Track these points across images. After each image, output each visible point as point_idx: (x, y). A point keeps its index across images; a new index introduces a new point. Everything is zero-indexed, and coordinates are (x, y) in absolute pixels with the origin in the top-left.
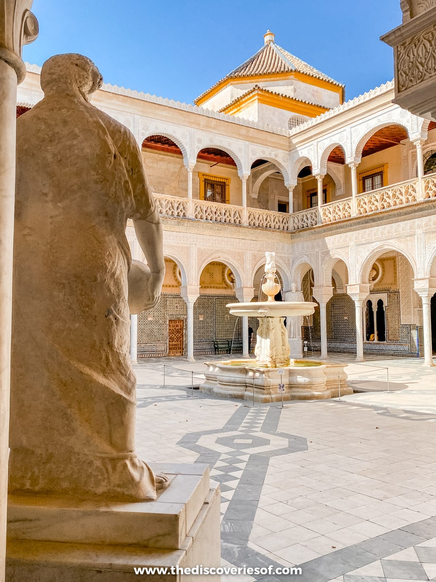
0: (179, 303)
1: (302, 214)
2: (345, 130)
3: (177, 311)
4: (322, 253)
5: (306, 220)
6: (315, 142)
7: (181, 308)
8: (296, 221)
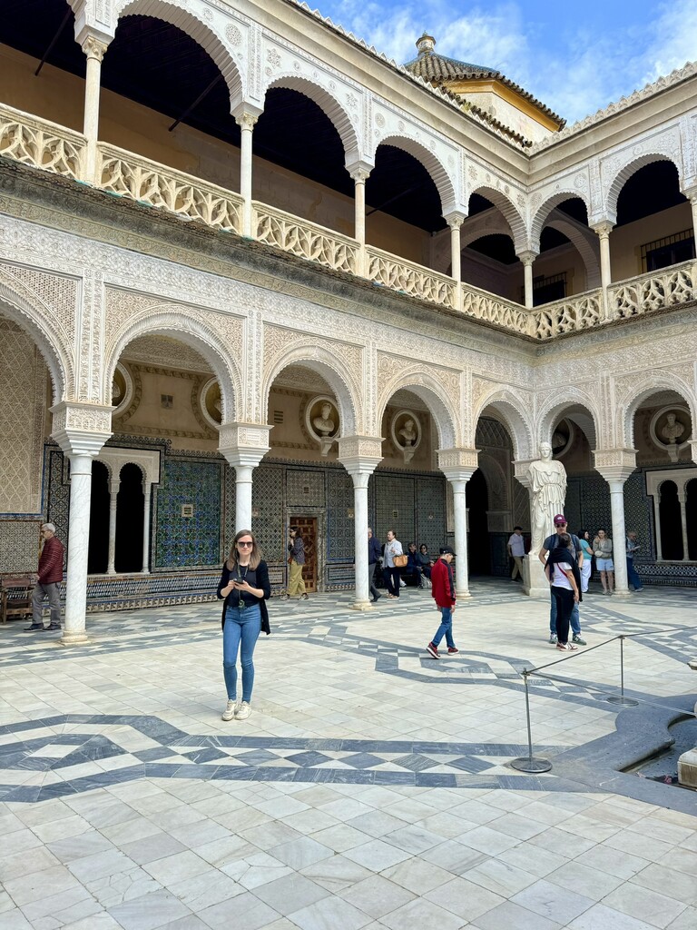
0: (311, 483)
1: (560, 306)
2: (677, 125)
3: (306, 497)
4: (618, 379)
5: (569, 319)
6: (594, 161)
7: (315, 493)
8: (544, 322)
